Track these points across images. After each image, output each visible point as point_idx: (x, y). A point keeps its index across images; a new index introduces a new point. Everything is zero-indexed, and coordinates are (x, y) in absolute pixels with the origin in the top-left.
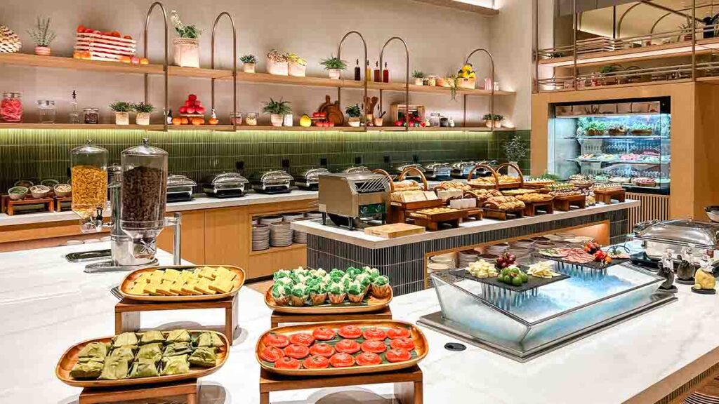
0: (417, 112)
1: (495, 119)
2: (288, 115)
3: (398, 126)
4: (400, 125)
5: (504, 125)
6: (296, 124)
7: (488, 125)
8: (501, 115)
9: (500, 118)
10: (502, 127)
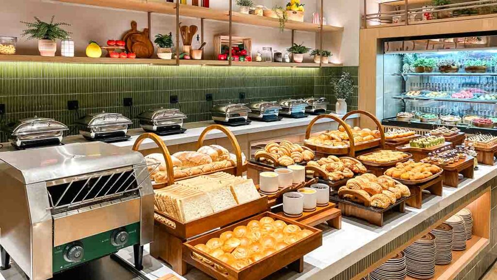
0: (243, 45)
1: (323, 55)
2: (66, 42)
3: (221, 60)
4: (222, 58)
5: (331, 62)
6: (80, 53)
7: (315, 61)
8: (329, 51)
9: (328, 54)
10: (329, 63)
